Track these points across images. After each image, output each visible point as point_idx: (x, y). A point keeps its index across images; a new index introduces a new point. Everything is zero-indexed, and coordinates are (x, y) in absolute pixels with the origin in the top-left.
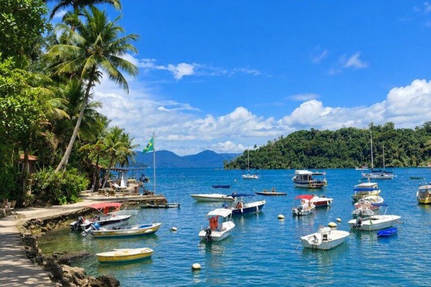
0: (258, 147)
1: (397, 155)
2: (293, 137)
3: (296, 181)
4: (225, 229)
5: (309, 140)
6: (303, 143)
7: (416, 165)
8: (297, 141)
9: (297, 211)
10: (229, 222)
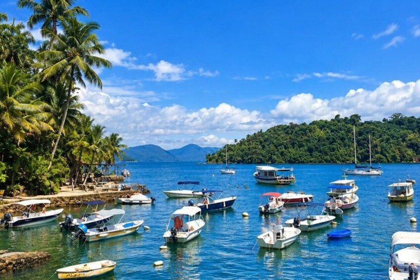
0: (238, 141)
1: (379, 149)
2: (273, 131)
3: (257, 177)
4: (192, 229)
5: (288, 134)
6: (283, 138)
7: (399, 161)
8: (276, 136)
9: (263, 209)
10: (197, 221)
